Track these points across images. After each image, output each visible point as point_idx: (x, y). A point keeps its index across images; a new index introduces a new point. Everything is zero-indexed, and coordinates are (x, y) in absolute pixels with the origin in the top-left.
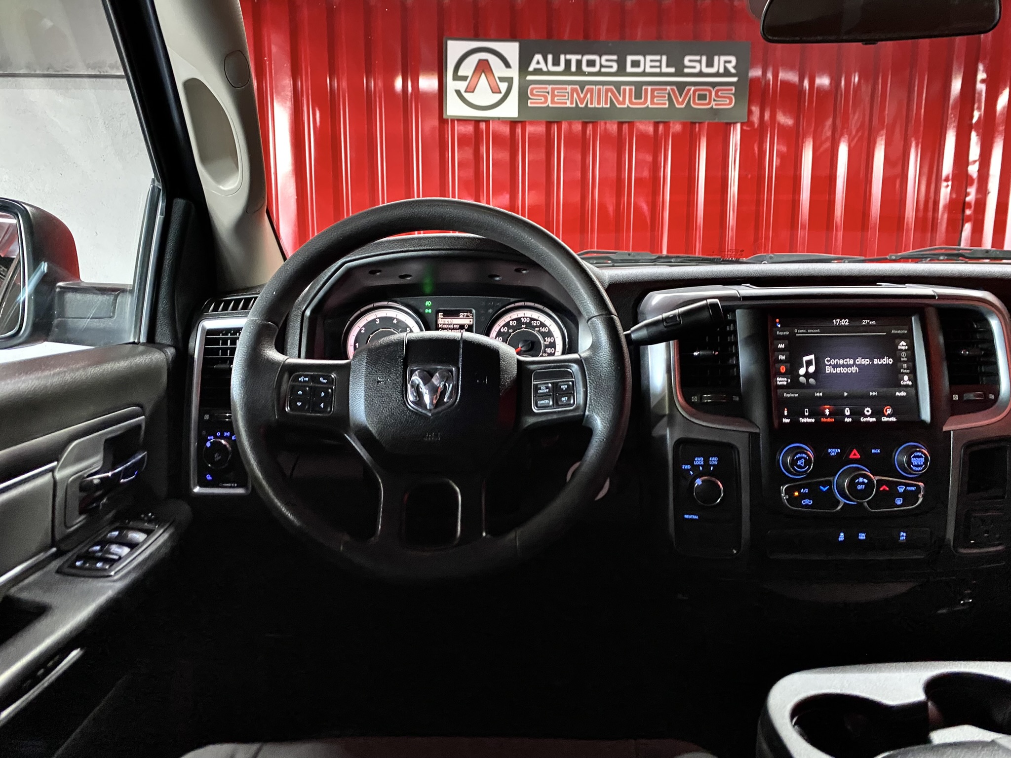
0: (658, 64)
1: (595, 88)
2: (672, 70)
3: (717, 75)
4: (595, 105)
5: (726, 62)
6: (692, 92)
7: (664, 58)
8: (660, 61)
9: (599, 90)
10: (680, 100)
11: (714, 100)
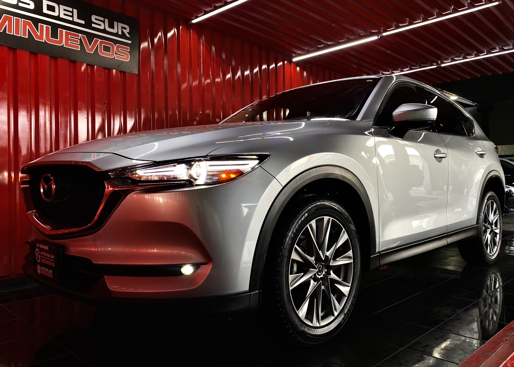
0: (71, 14)
1: (14, 18)
2: (83, 22)
3: (116, 35)
4: (13, 33)
5: (122, 28)
6: (98, 42)
7: (75, 11)
8: (72, 12)
9: (17, 21)
10: (90, 47)
11: (116, 53)
